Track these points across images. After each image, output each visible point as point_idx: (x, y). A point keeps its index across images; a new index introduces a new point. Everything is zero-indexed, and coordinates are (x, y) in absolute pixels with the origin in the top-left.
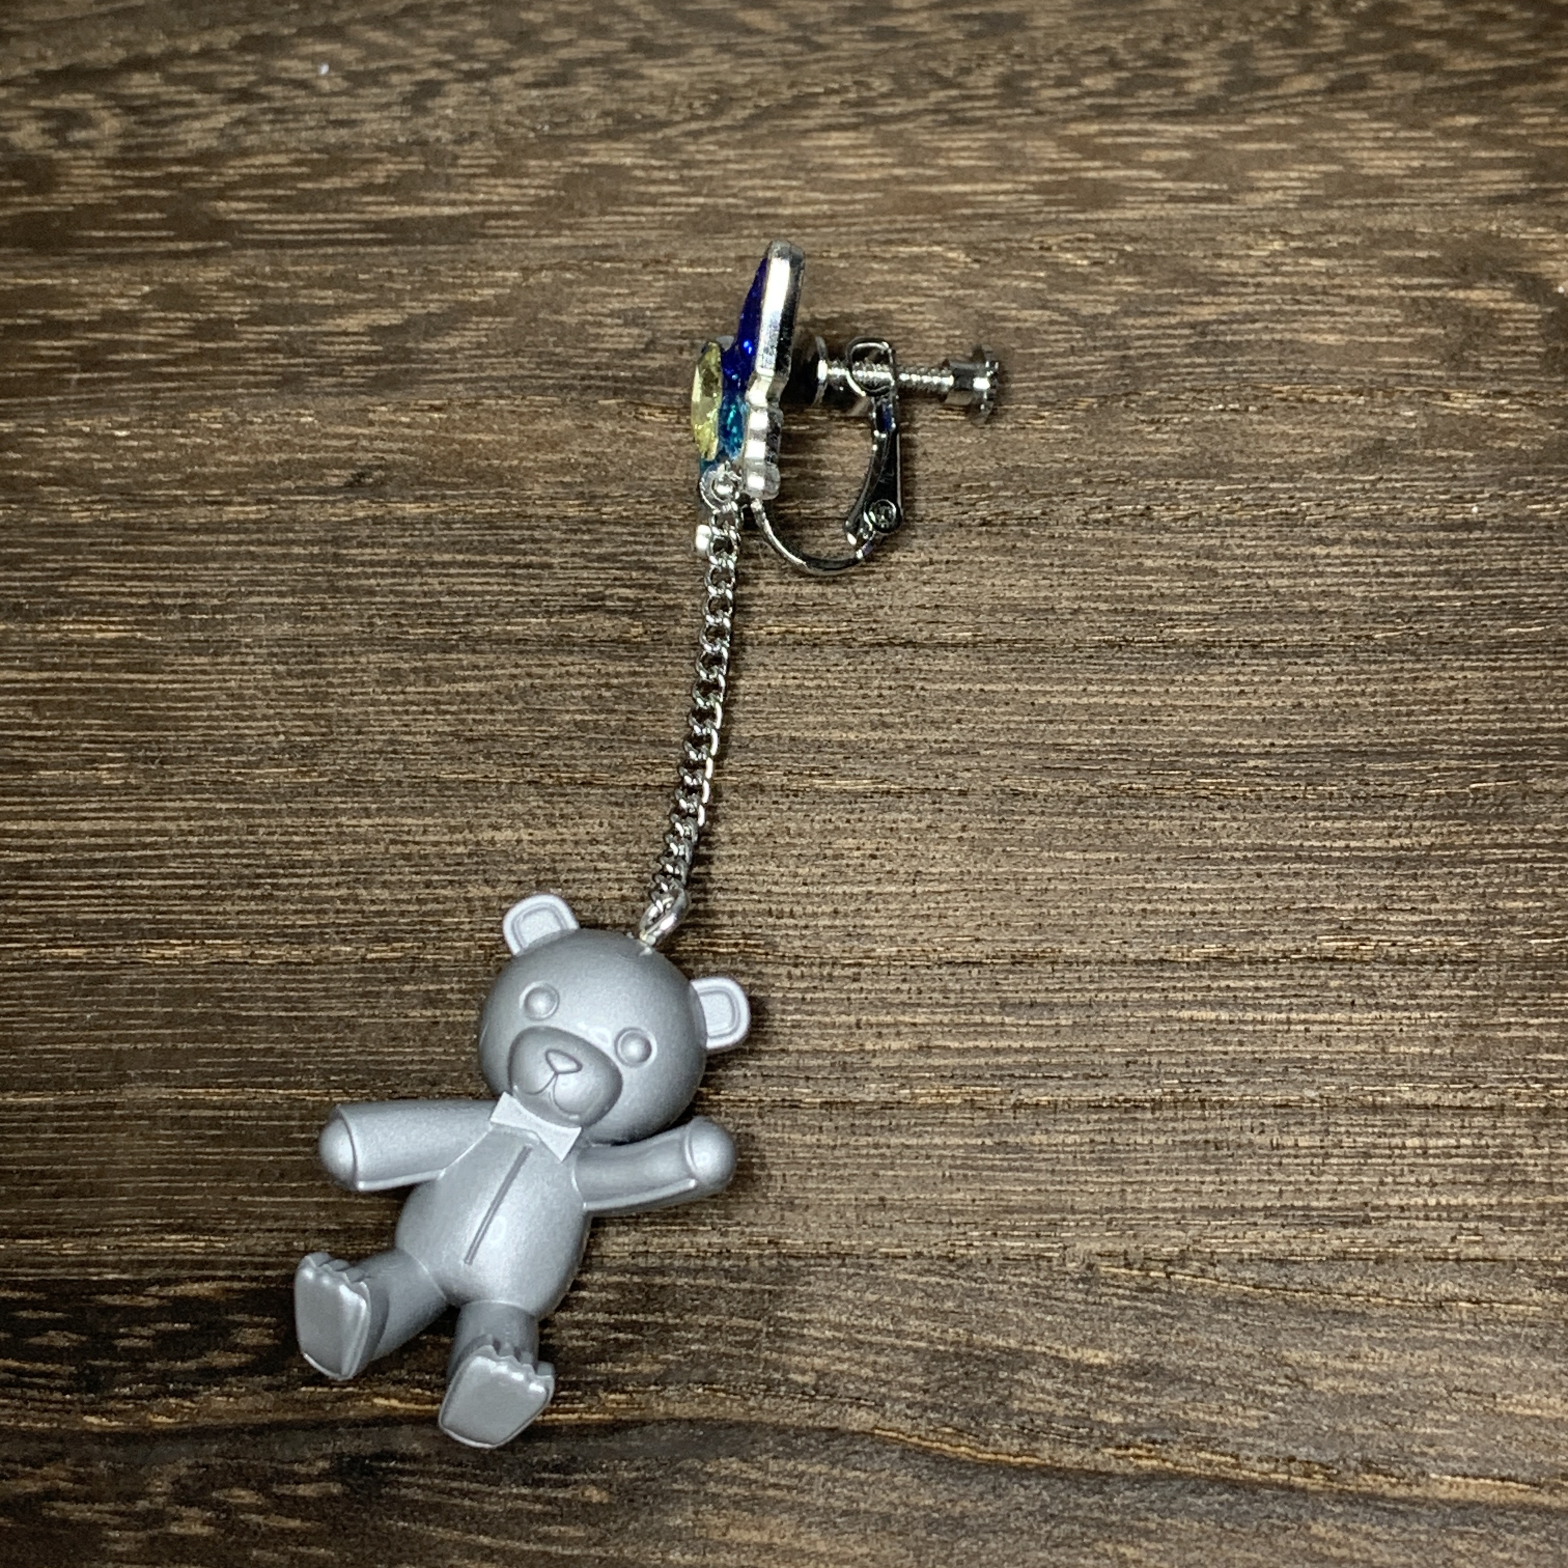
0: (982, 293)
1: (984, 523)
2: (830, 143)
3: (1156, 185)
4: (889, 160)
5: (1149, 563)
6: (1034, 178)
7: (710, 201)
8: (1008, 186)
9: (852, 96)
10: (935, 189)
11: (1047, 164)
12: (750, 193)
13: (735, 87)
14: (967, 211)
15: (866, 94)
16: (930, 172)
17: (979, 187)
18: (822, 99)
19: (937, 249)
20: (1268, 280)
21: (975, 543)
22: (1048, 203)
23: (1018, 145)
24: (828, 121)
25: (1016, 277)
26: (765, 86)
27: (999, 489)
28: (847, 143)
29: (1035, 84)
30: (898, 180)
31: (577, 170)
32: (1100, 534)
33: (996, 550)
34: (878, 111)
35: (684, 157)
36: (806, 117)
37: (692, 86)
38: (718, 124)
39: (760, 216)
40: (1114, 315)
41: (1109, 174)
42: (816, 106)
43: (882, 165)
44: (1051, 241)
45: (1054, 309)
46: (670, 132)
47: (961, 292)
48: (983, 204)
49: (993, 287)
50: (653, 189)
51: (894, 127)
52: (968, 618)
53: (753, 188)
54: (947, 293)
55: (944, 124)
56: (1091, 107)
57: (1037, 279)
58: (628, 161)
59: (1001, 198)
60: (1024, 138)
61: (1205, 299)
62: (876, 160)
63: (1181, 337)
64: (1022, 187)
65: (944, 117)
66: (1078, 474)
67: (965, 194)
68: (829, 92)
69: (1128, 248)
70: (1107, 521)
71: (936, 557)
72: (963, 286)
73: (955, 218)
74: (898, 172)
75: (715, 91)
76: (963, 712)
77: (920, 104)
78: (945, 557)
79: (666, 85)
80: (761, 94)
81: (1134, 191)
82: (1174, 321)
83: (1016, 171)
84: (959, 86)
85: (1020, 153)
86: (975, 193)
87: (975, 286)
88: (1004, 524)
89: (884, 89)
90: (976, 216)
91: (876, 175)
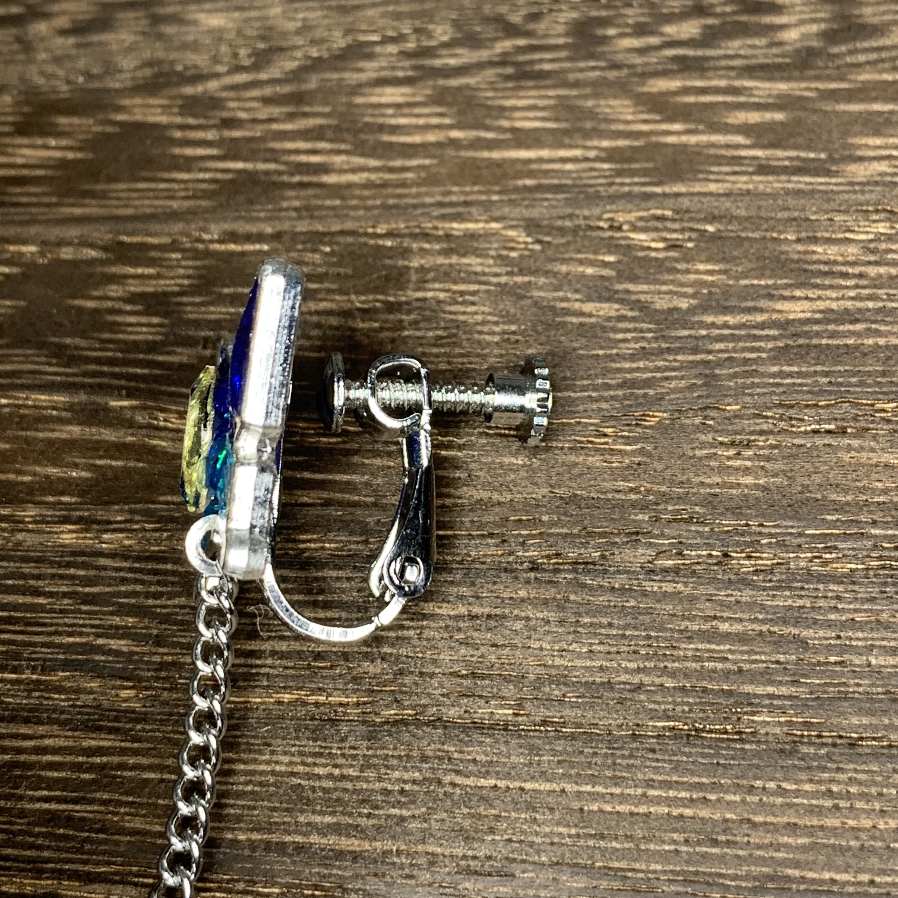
0: (542, 280)
1: (535, 567)
2: (384, 100)
3: (743, 153)
4: (447, 121)
5: (724, 627)
6: (605, 144)
7: (249, 166)
8: (577, 153)
9: (411, 45)
10: (496, 155)
11: (621, 127)
12: (294, 158)
13: (285, 35)
14: (529, 182)
15: (426, 43)
16: (490, 135)
17: (545, 153)
18: (378, 49)
19: (494, 225)
20: (872, 271)
21: (522, 593)
22: (619, 173)
23: (590, 103)
24: (384, 74)
25: (581, 262)
26: (319, 33)
27: (553, 524)
28: (401, 100)
29: (611, 32)
30: (454, 143)
31: (110, 129)
32: (668, 587)
33: (546, 602)
34: (438, 63)
35: (225, 114)
36: (361, 70)
37: (239, 32)
38: (264, 76)
39: (302, 185)
40: (692, 310)
41: (693, 139)
42: (371, 56)
43: (438, 127)
44: (621, 218)
45: (621, 301)
46: (213, 85)
47: (519, 279)
48: (546, 173)
49: (555, 274)
50: (189, 151)
51: (454, 82)
52: (509, 690)
53: (297, 152)
54: (503, 279)
55: (508, 78)
56: (675, 59)
57: (605, 265)
58: (164, 119)
59: (569, 167)
60: (596, 96)
61: (798, 293)
62: (435, 121)
63: (768, 338)
64: (592, 154)
65: (510, 70)
66: (644, 507)
67: (529, 161)
68: (386, 40)
69: (710, 228)
70: (676, 570)
71: (476, 610)
72: (521, 272)
73: (517, 190)
74: (455, 134)
75: (262, 38)
76: (497, 817)
77: (484, 54)
78: (487, 610)
79: (211, 31)
80: (313, 42)
81: (719, 160)
82: (760, 318)
83: (587, 134)
84: (527, 34)
85: (592, 114)
86: (540, 160)
87: (535, 272)
88: (556, 571)
89: (445, 38)
90: (539, 188)
91: (431, 137)
